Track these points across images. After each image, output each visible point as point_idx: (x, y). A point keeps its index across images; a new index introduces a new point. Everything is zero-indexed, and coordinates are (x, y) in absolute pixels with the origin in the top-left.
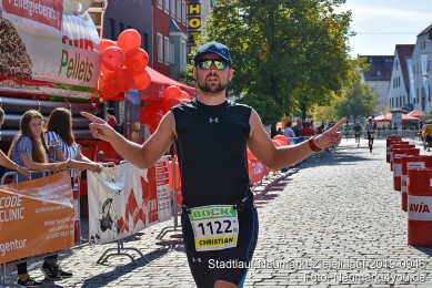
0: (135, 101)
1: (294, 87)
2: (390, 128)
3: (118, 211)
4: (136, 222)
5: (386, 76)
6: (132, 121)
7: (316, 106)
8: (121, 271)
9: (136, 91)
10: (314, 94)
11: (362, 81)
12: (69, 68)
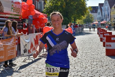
0: (31, 18)
1: (72, 15)
2: (97, 26)
3: (28, 47)
4: (33, 50)
5: (96, 12)
6: (31, 24)
7: (78, 20)
8: (29, 64)
9: (32, 16)
10: (78, 16)
11: (90, 13)
12: (14, 10)
